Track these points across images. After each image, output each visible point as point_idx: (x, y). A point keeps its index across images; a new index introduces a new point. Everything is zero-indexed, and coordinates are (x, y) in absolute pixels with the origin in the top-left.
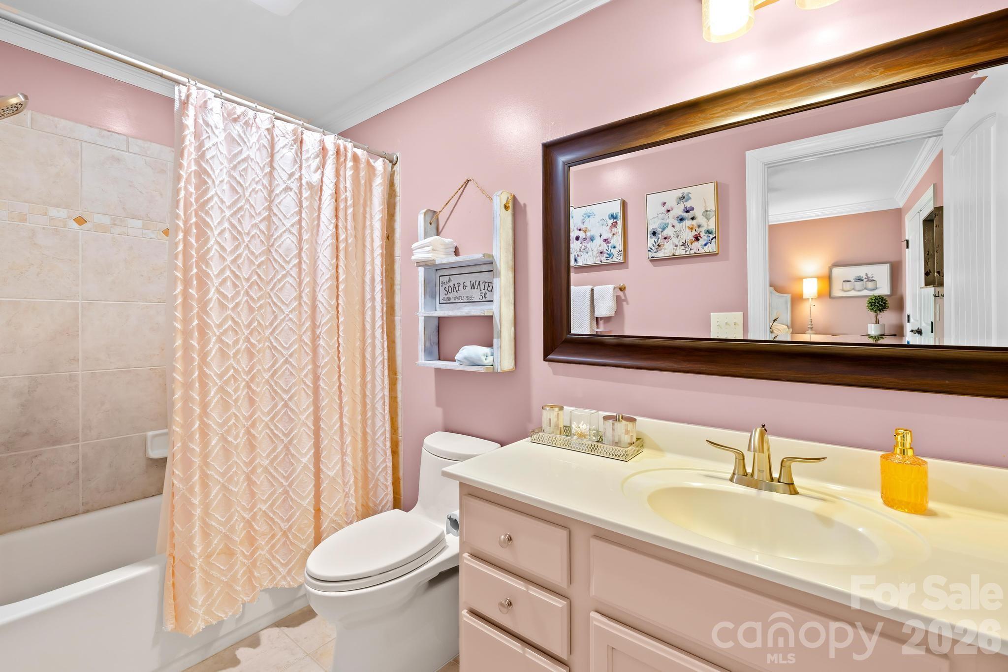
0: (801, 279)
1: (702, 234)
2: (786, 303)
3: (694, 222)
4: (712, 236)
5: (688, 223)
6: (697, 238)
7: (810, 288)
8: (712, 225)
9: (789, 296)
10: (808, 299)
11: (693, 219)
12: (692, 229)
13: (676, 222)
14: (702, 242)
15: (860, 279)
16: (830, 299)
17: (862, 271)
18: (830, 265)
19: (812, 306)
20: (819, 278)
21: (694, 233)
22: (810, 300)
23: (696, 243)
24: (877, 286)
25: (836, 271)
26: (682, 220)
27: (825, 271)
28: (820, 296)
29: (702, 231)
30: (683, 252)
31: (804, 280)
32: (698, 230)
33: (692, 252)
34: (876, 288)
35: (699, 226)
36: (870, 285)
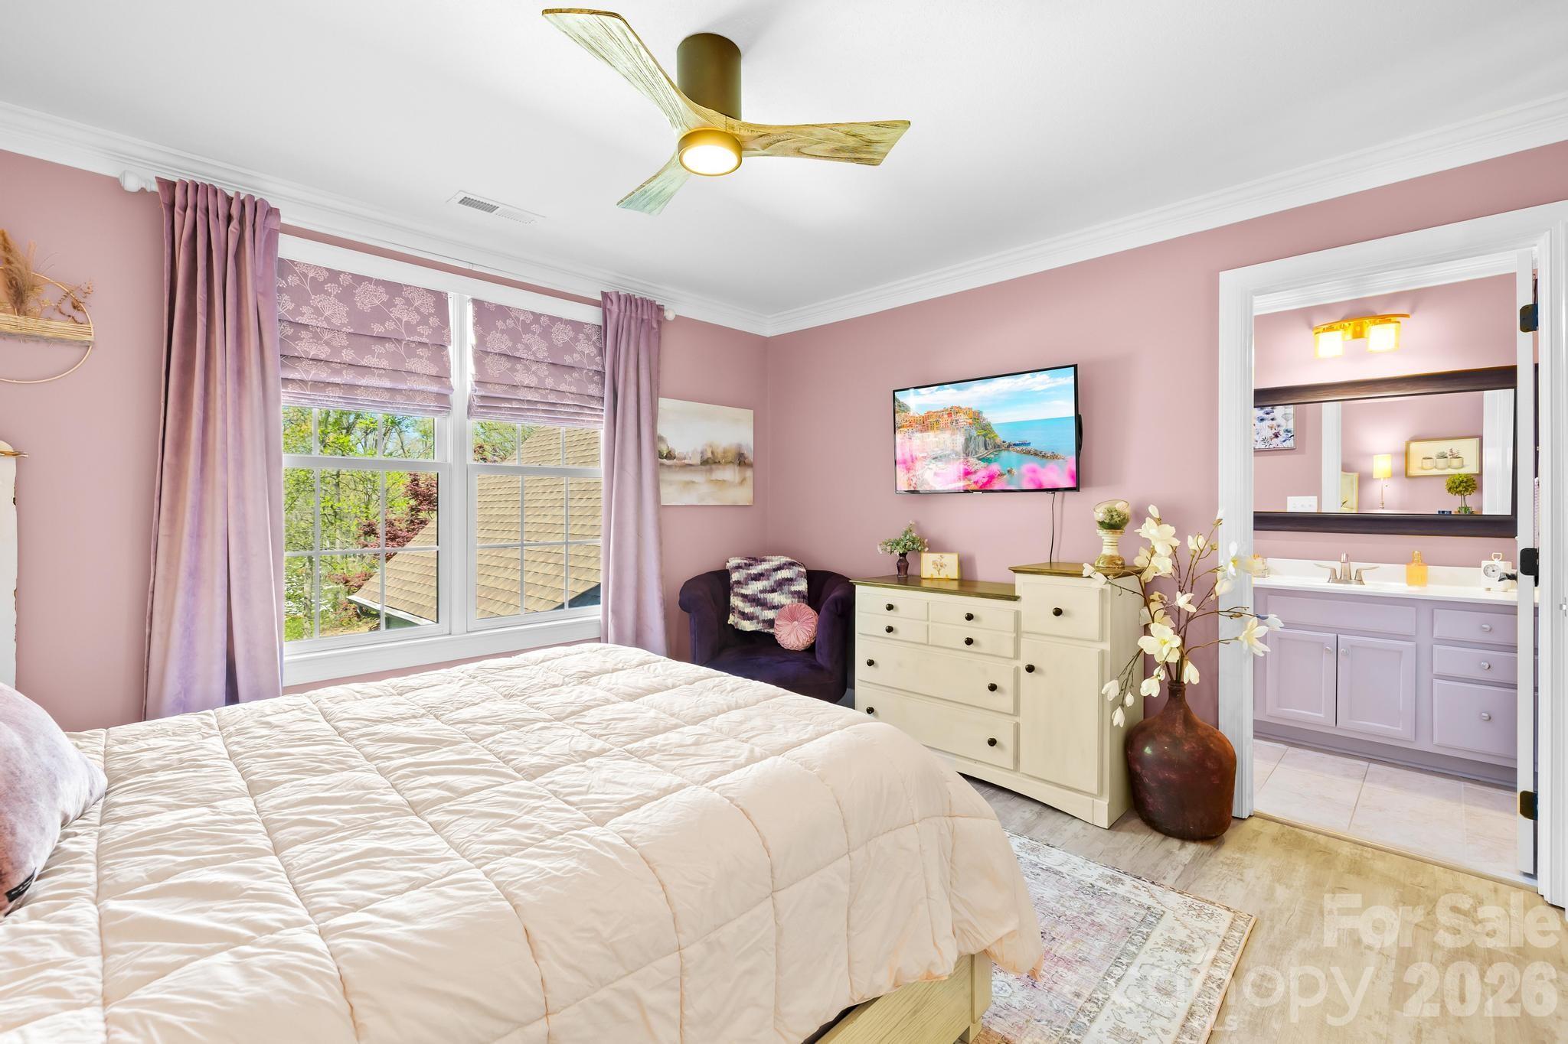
0: (1371, 455)
1: (1281, 433)
2: (1352, 483)
3: (1274, 422)
4: (1290, 435)
5: (1268, 423)
6: (1276, 436)
7: (1382, 466)
8: (1291, 425)
9: (1355, 476)
10: (1380, 479)
11: (1272, 419)
12: (1271, 428)
13: (1257, 422)
14: (1281, 438)
15: (1443, 456)
16: (1407, 480)
17: (1444, 446)
18: (1407, 440)
19: (1384, 486)
20: (1395, 454)
21: (1274, 431)
22: (1382, 480)
23: (1275, 439)
24: (1464, 464)
25: (1414, 446)
26: (1262, 420)
27: (1400, 446)
28: (1394, 475)
29: (1282, 431)
30: (1263, 447)
31: (1375, 456)
32: (1278, 429)
33: (1271, 447)
34: (1463, 467)
35: (1279, 426)
36: (1455, 462)
